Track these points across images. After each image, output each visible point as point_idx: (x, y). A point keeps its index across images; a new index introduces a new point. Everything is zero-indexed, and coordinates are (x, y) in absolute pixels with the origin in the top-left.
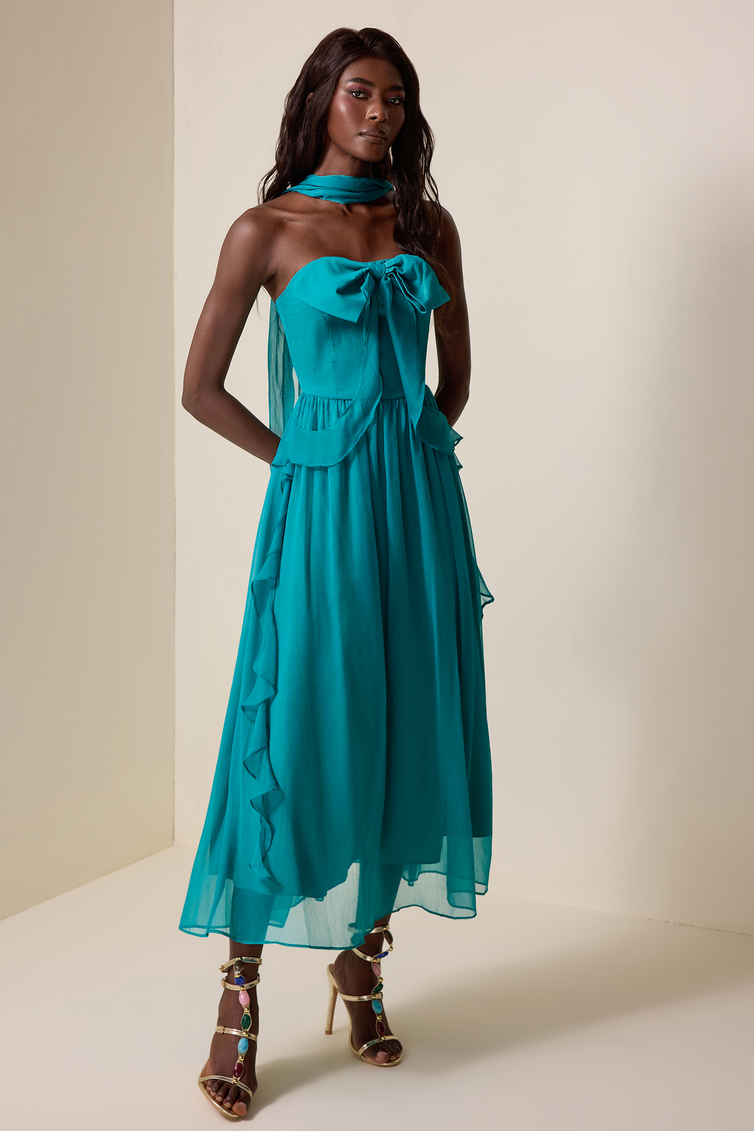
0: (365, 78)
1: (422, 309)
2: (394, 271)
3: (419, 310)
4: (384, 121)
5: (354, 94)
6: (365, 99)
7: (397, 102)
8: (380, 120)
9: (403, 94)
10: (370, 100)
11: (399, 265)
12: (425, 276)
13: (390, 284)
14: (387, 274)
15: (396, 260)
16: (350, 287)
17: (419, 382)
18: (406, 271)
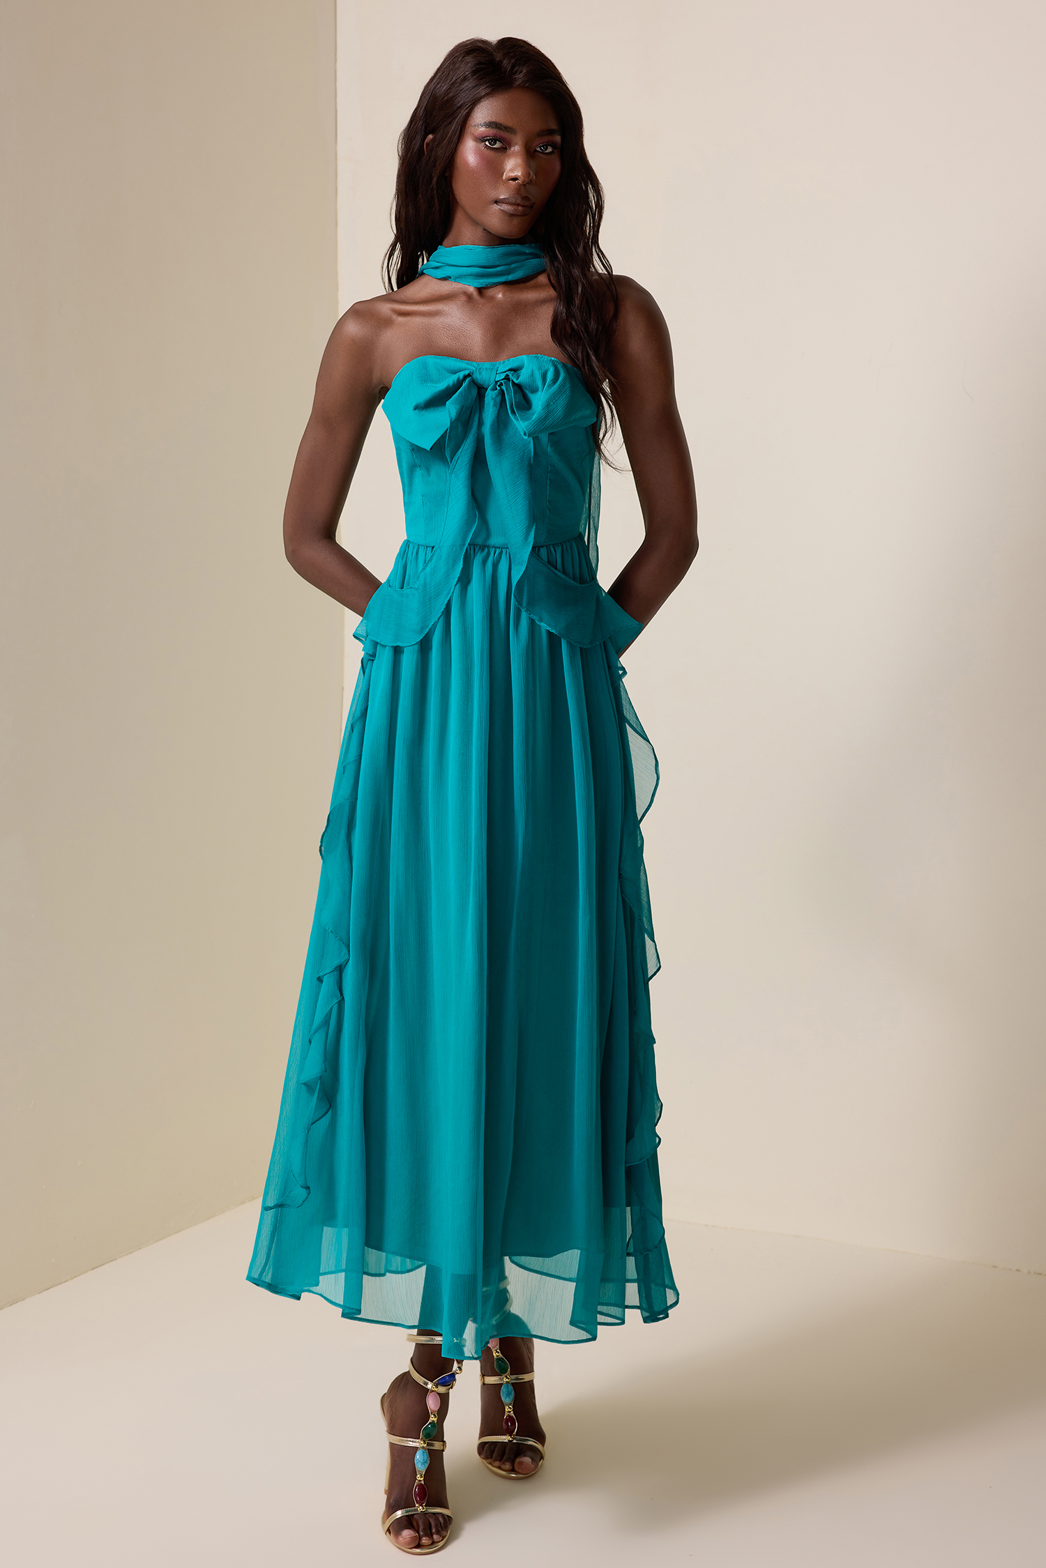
0: (501, 122)
3: (522, 434)
4: (530, 182)
5: (487, 143)
6: (504, 149)
7: (550, 149)
8: (523, 182)
9: (558, 138)
10: (509, 152)
11: (517, 369)
12: (548, 386)
13: (497, 396)
14: (496, 382)
15: (513, 362)
16: (437, 401)
17: (527, 525)
18: (523, 378)
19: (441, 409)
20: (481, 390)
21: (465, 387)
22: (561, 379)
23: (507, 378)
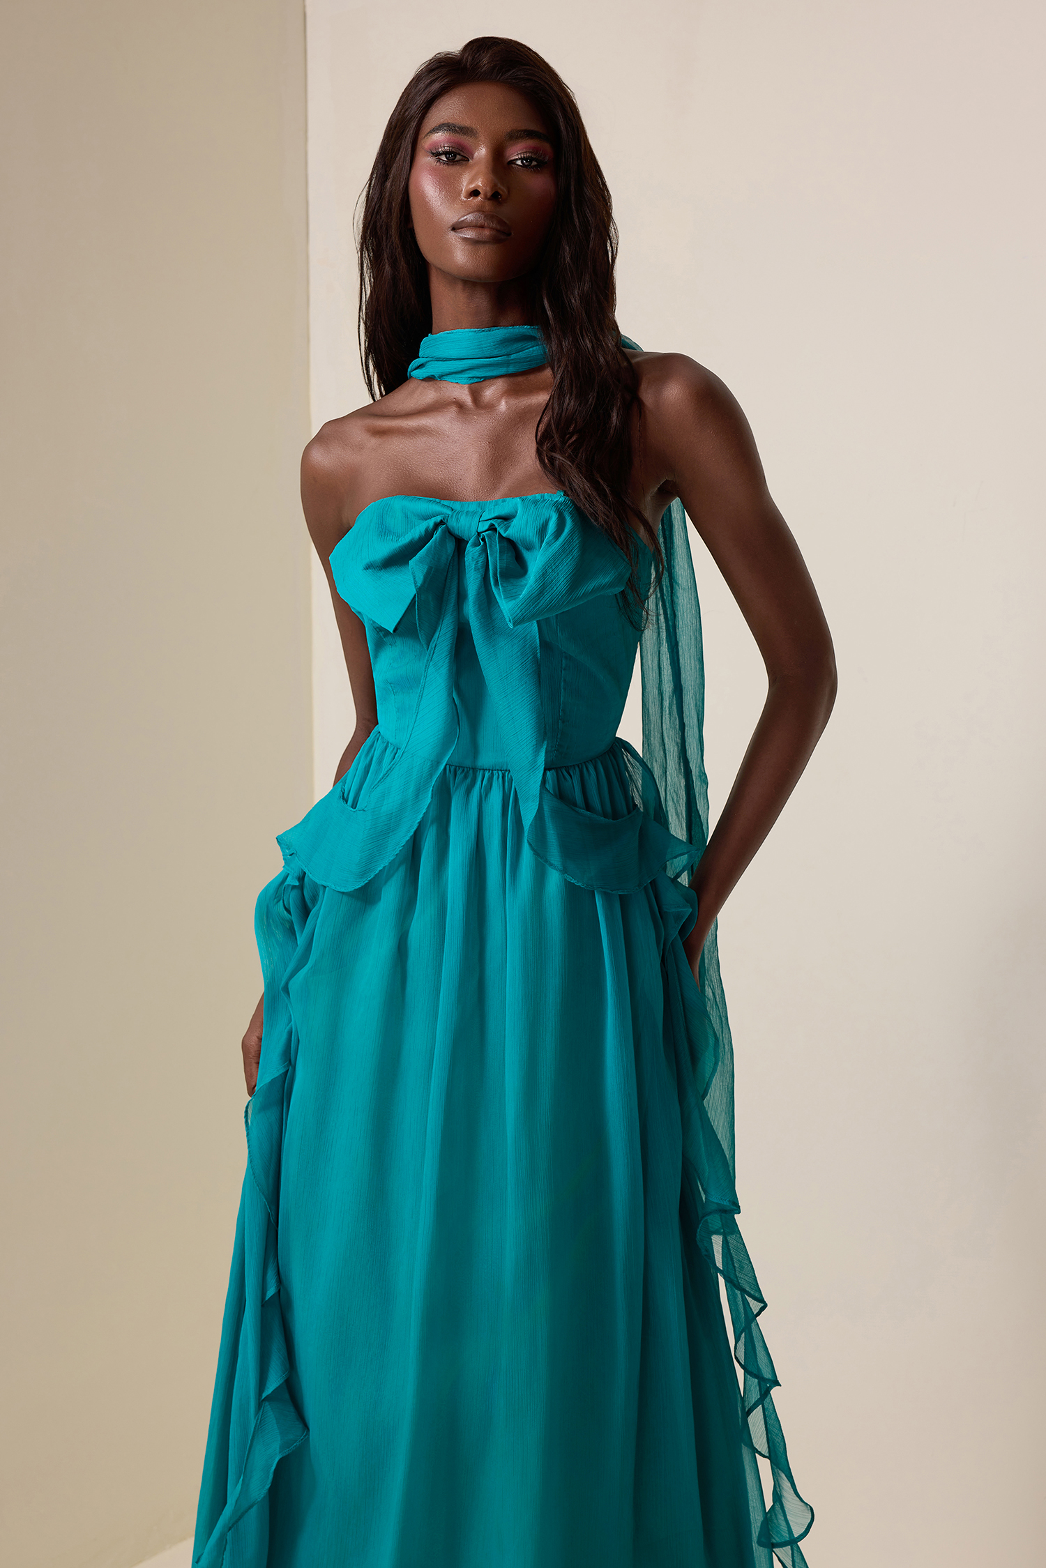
4: (496, 196)
5: (444, 157)
8: (486, 195)
10: (471, 163)
12: (547, 543)
13: (480, 554)
14: (479, 534)
15: (503, 509)
16: (398, 559)
17: (534, 742)
18: (514, 531)
19: (403, 569)
20: (460, 543)
21: (436, 538)
22: (567, 530)
23: (492, 528)
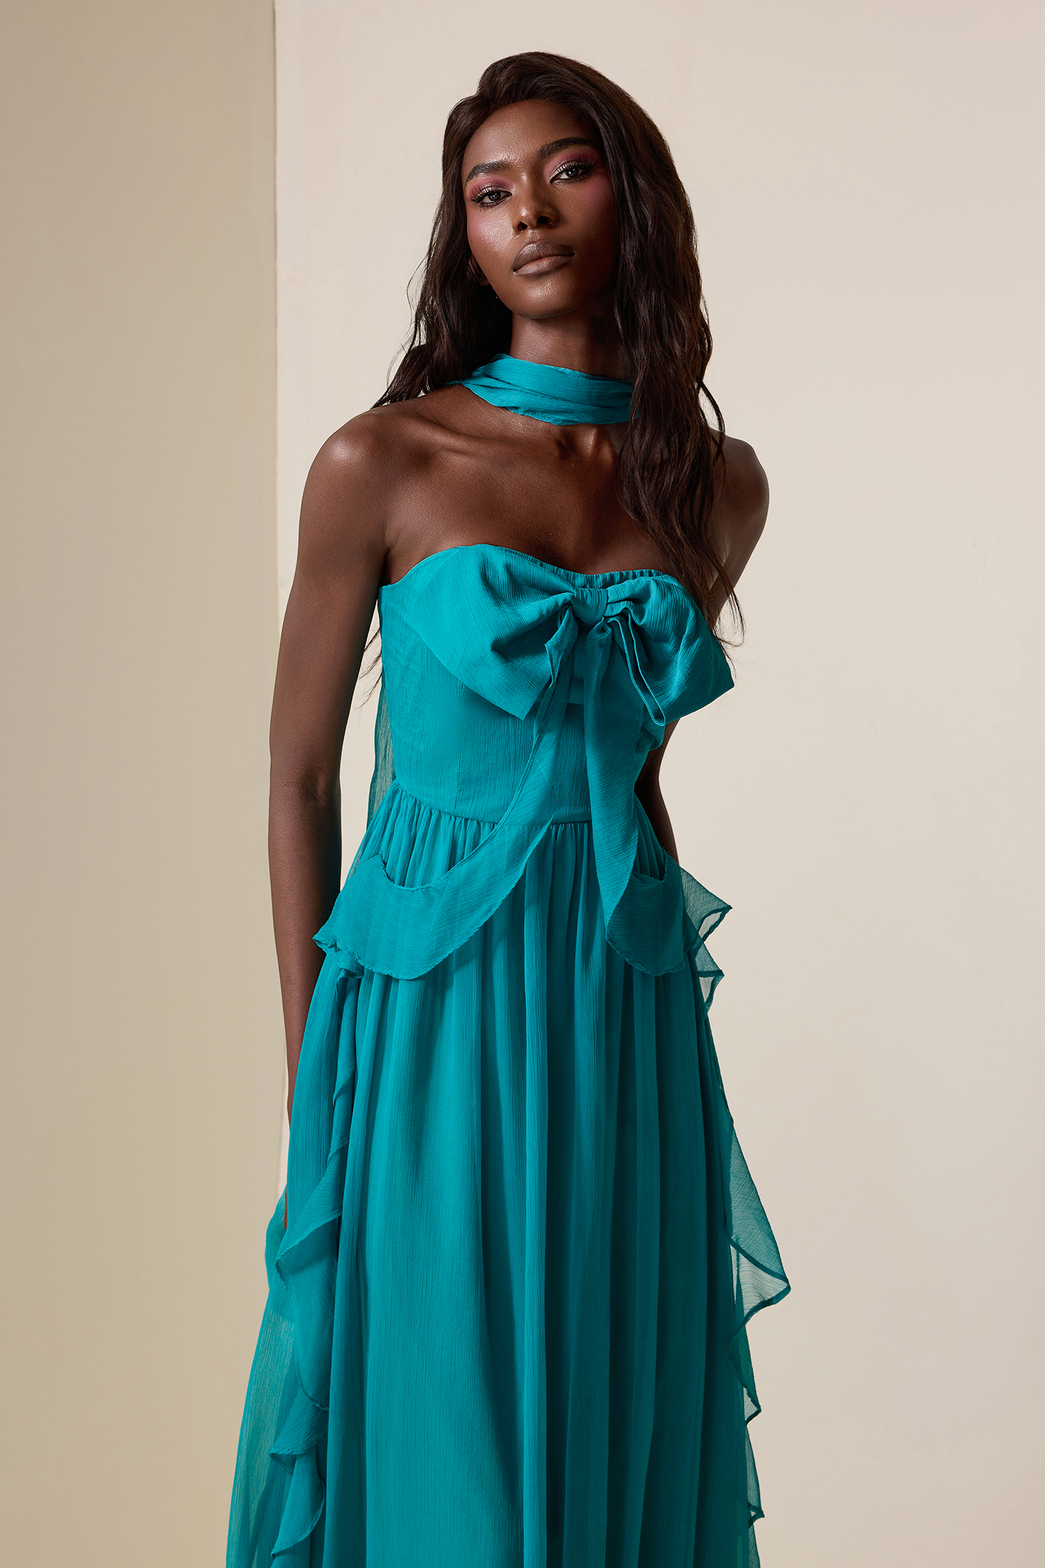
1: (658, 716)
2: (623, 615)
3: (652, 716)
11: (638, 600)
14: (606, 619)
18: (649, 620)
21: (565, 620)
23: (625, 614)
